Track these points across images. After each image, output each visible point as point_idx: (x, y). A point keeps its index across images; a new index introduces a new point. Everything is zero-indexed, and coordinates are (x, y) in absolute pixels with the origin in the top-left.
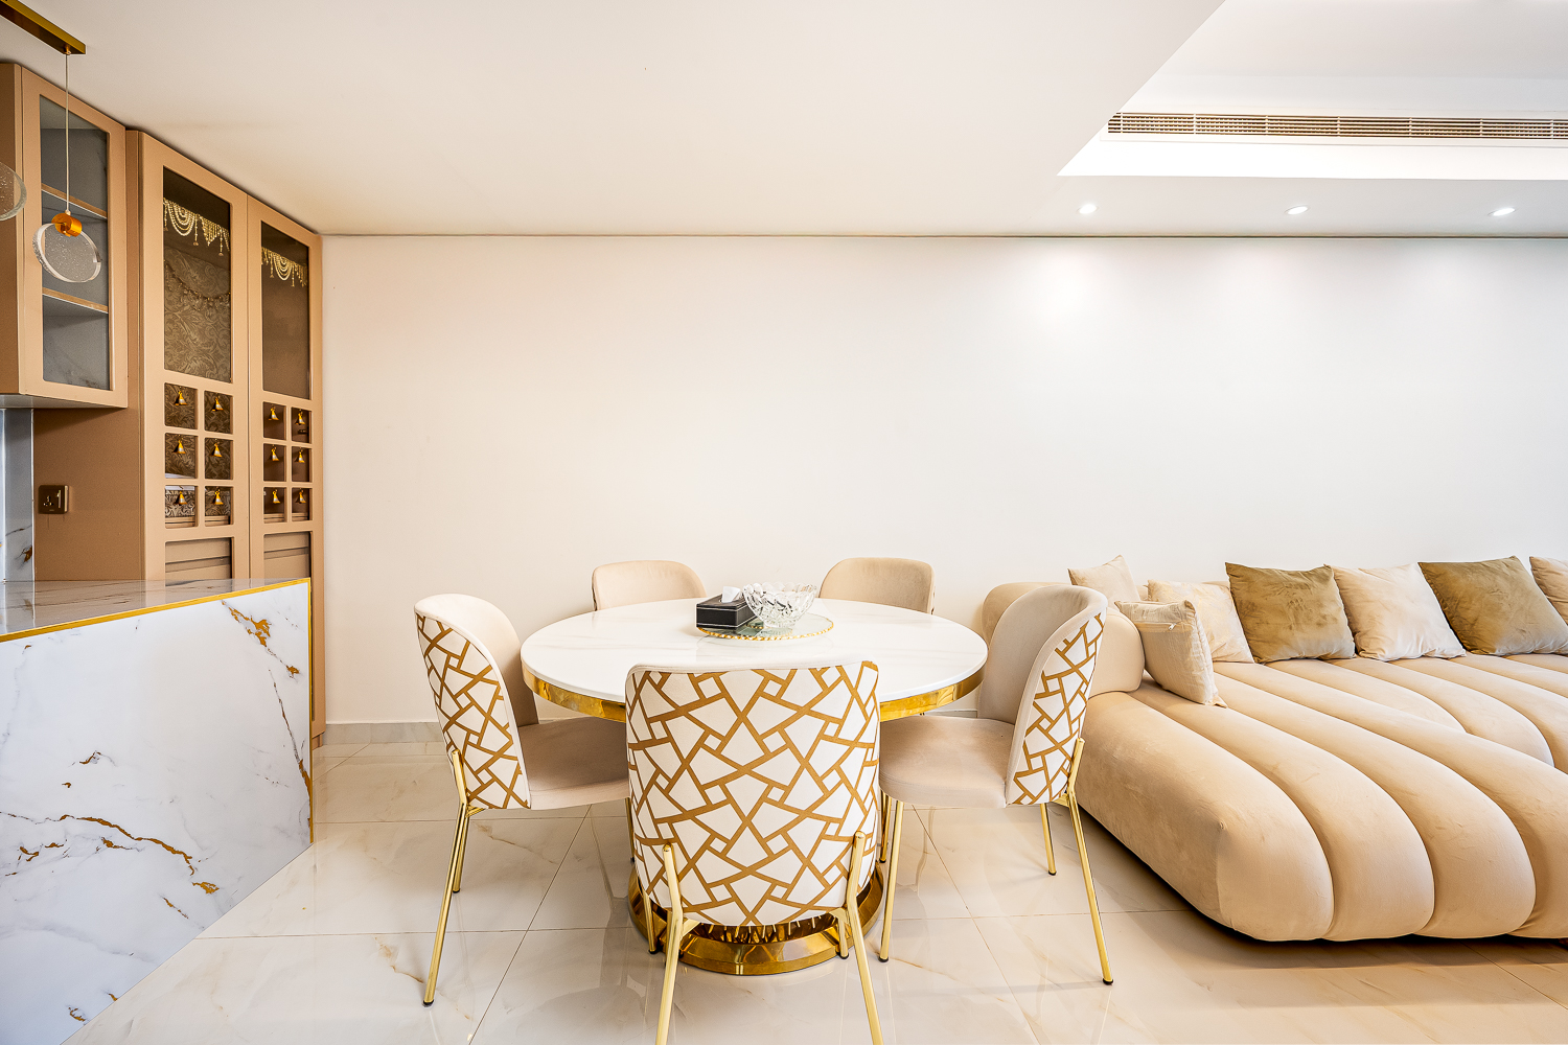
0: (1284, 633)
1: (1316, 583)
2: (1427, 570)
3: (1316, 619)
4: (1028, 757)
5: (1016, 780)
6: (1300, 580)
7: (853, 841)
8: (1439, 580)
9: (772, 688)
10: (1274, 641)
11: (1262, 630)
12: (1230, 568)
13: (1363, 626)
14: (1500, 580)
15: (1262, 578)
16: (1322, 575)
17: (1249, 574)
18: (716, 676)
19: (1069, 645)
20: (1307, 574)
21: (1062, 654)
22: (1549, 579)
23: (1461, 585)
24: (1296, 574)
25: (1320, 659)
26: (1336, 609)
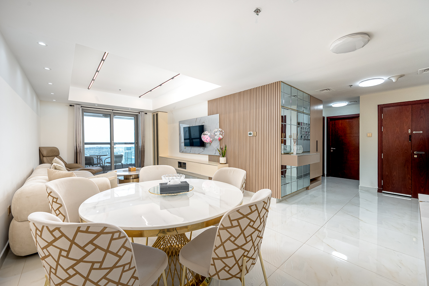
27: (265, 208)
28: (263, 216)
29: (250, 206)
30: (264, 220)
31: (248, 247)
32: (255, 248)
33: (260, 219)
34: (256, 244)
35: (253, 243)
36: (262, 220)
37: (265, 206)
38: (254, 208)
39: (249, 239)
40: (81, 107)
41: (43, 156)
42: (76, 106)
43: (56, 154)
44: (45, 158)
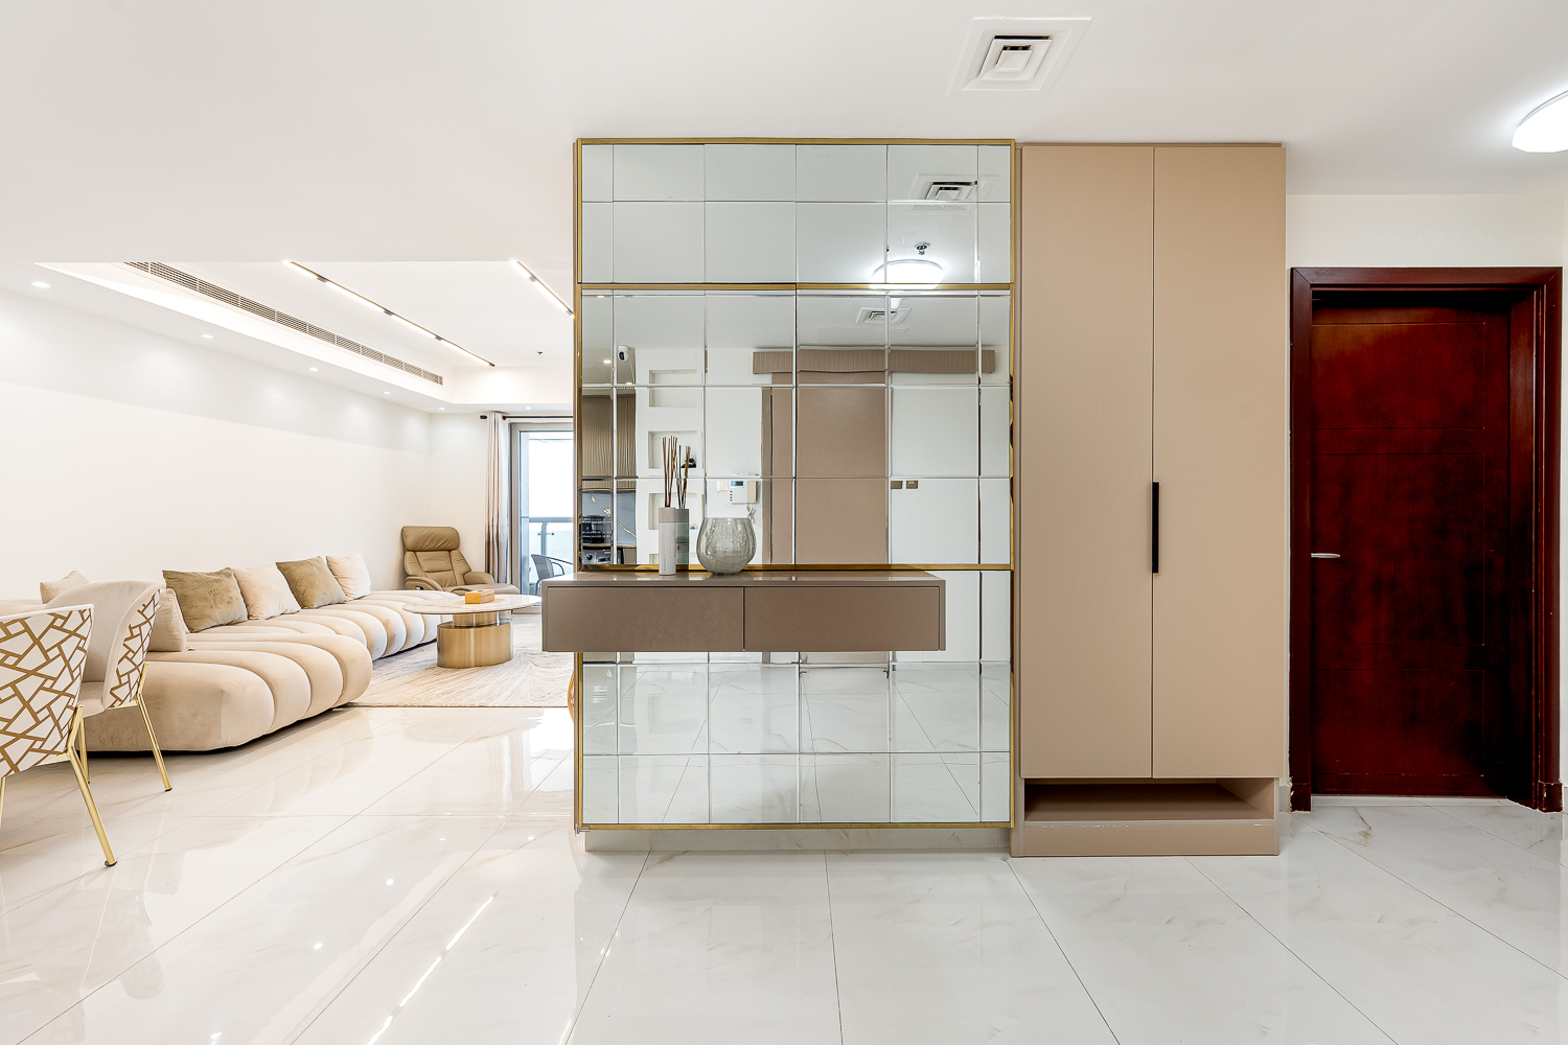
0: (207, 611)
1: (225, 578)
2: (279, 565)
3: (227, 600)
4: (120, 677)
5: (111, 693)
6: (214, 577)
7: (76, 708)
8: (287, 572)
9: (59, 623)
10: (202, 617)
11: (192, 612)
12: (166, 574)
13: (251, 602)
14: (315, 569)
15: (191, 578)
16: (226, 573)
17: (181, 576)
18: (22, 621)
19: (146, 607)
20: (218, 573)
21: (142, 613)
22: (334, 567)
23: (297, 573)
24: (211, 574)
25: (228, 624)
26: (236, 593)
40: (504, 418)
41: (405, 549)
42: (491, 418)
43: (445, 544)
44: (408, 554)
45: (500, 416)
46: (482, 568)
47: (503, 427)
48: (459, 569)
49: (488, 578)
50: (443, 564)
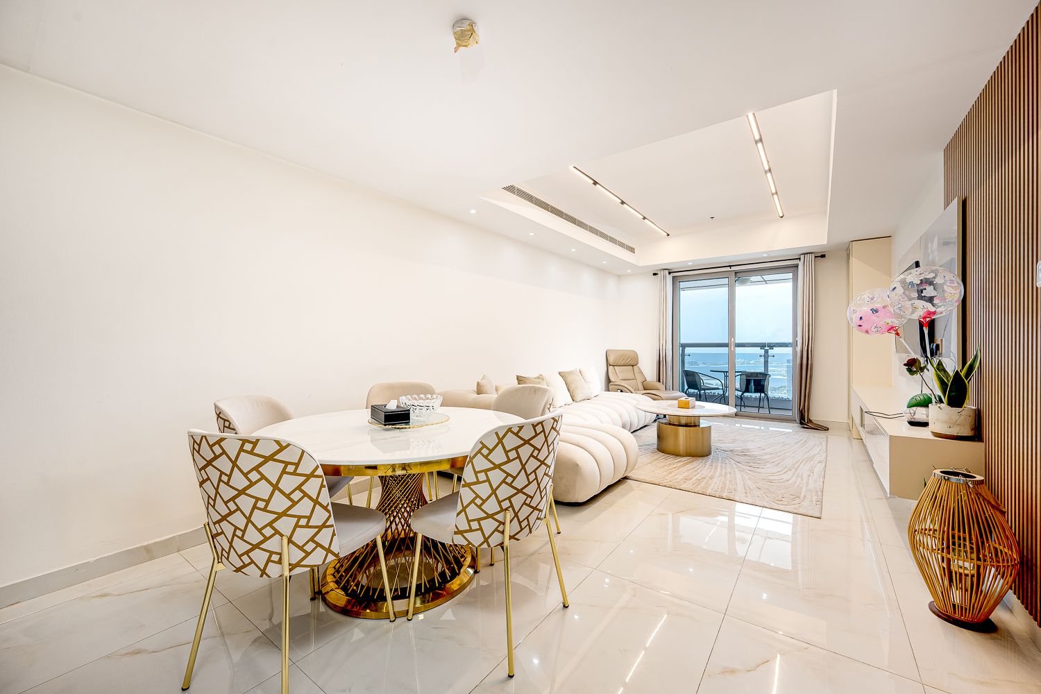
1: (542, 381)
2: (561, 374)
8: (564, 378)
14: (575, 376)
15: (529, 380)
16: (541, 378)
17: (524, 379)
22: (583, 375)
23: (567, 379)
27: (555, 429)
28: (553, 442)
29: (534, 426)
30: (553, 449)
31: (530, 490)
32: (541, 493)
33: (548, 446)
34: (542, 487)
35: (539, 485)
36: (551, 448)
37: (554, 426)
38: (539, 429)
39: (532, 477)
40: (670, 273)
41: (608, 364)
42: (661, 274)
43: (630, 362)
44: (610, 368)
45: (667, 272)
46: (655, 378)
47: (669, 278)
48: (640, 380)
49: (659, 385)
50: (630, 375)
